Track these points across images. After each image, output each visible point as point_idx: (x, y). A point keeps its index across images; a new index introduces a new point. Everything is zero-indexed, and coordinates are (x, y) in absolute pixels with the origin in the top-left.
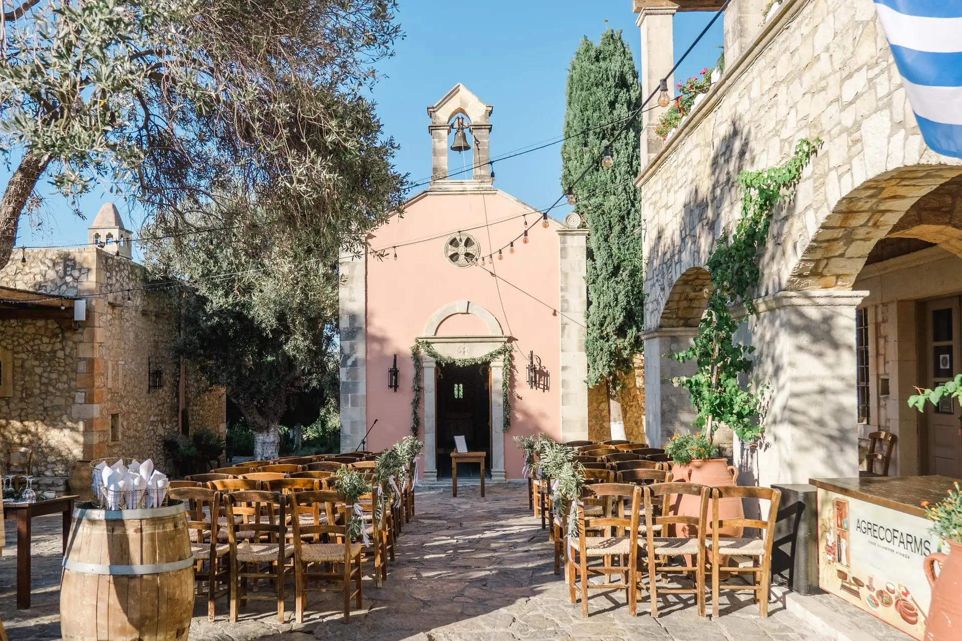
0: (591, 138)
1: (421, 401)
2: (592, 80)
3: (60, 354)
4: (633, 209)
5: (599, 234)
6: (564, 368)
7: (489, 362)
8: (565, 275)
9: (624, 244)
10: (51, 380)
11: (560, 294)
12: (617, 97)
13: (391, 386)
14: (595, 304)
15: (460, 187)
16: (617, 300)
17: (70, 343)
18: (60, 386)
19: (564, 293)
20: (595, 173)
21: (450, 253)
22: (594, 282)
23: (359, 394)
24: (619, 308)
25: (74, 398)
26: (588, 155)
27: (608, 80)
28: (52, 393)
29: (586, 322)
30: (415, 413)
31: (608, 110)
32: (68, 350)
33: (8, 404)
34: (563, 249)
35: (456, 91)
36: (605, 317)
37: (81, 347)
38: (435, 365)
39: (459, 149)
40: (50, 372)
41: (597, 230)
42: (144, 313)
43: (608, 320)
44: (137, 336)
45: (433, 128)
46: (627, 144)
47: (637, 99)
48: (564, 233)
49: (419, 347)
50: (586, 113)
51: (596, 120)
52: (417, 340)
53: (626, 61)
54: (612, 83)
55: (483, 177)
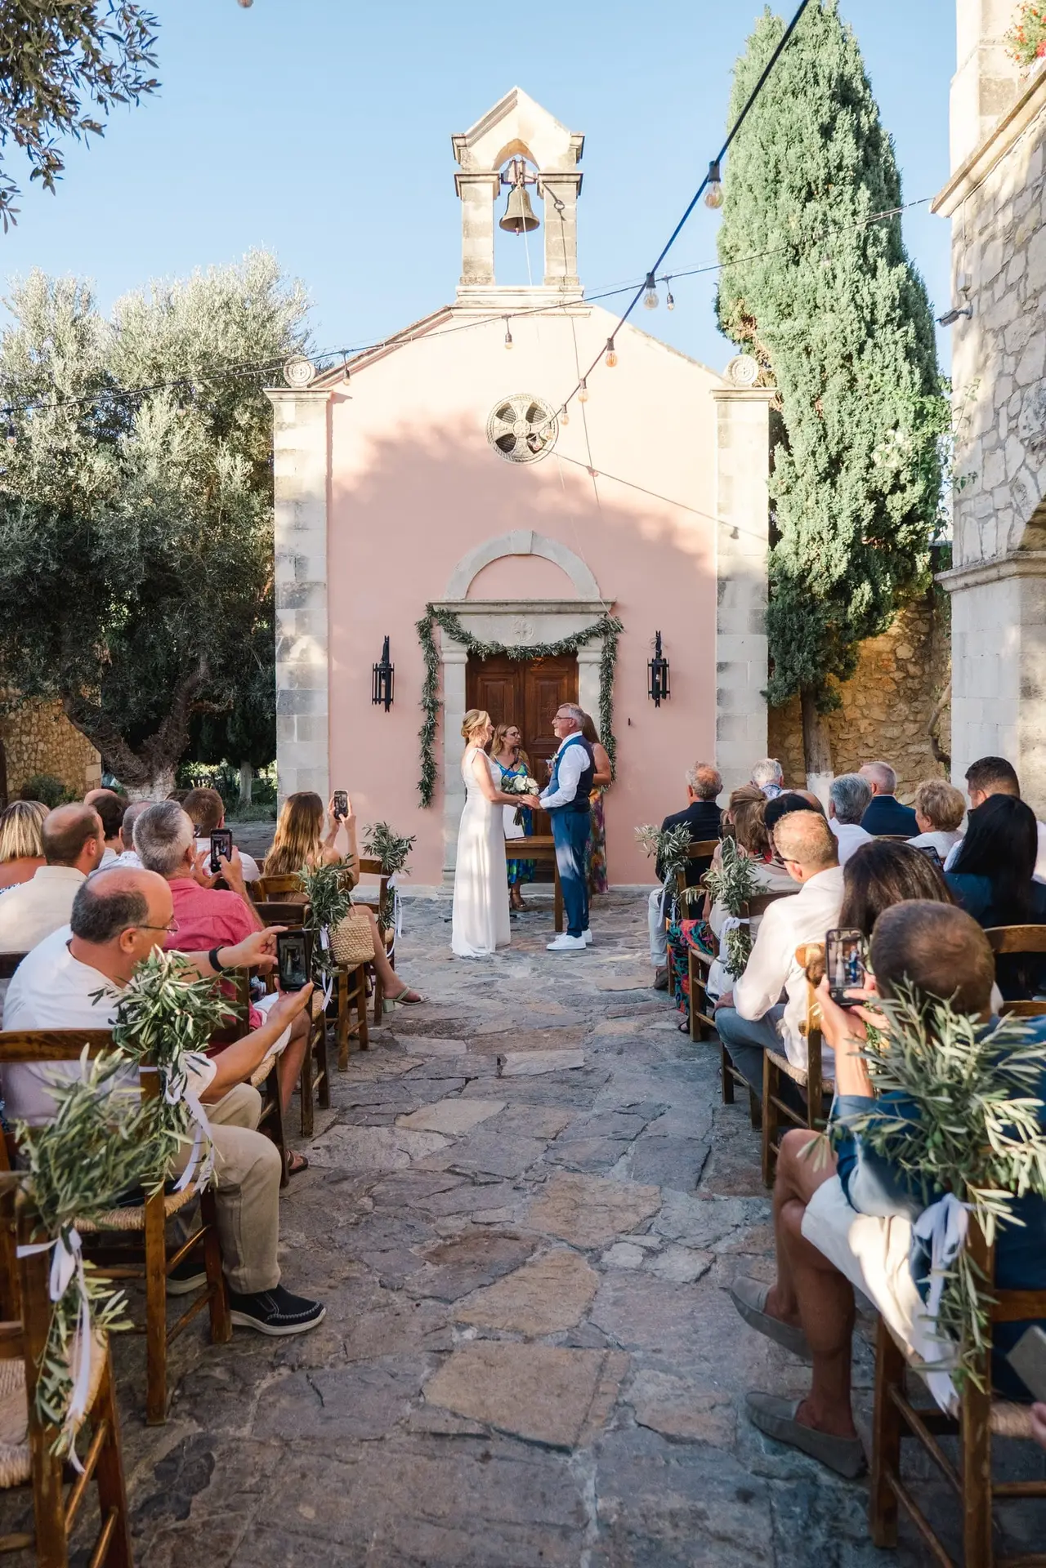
0: (784, 195)
1: (437, 730)
4: (870, 342)
5: (799, 393)
6: (721, 667)
7: (575, 653)
8: (727, 480)
9: (851, 414)
12: (834, 119)
13: (376, 700)
14: (789, 534)
15: (519, 301)
16: (835, 527)
19: (723, 516)
20: (793, 268)
21: (498, 435)
22: (788, 491)
23: (314, 714)
24: (838, 544)
26: (777, 232)
27: (817, 82)
30: (426, 754)
31: (818, 140)
34: (723, 429)
35: (508, 105)
38: (465, 659)
39: (514, 224)
41: (796, 384)
45: (462, 180)
46: (855, 213)
47: (870, 129)
48: (725, 397)
49: (435, 622)
50: (773, 150)
51: (793, 163)
52: (430, 607)
53: (849, 56)
54: (824, 89)
55: (564, 279)
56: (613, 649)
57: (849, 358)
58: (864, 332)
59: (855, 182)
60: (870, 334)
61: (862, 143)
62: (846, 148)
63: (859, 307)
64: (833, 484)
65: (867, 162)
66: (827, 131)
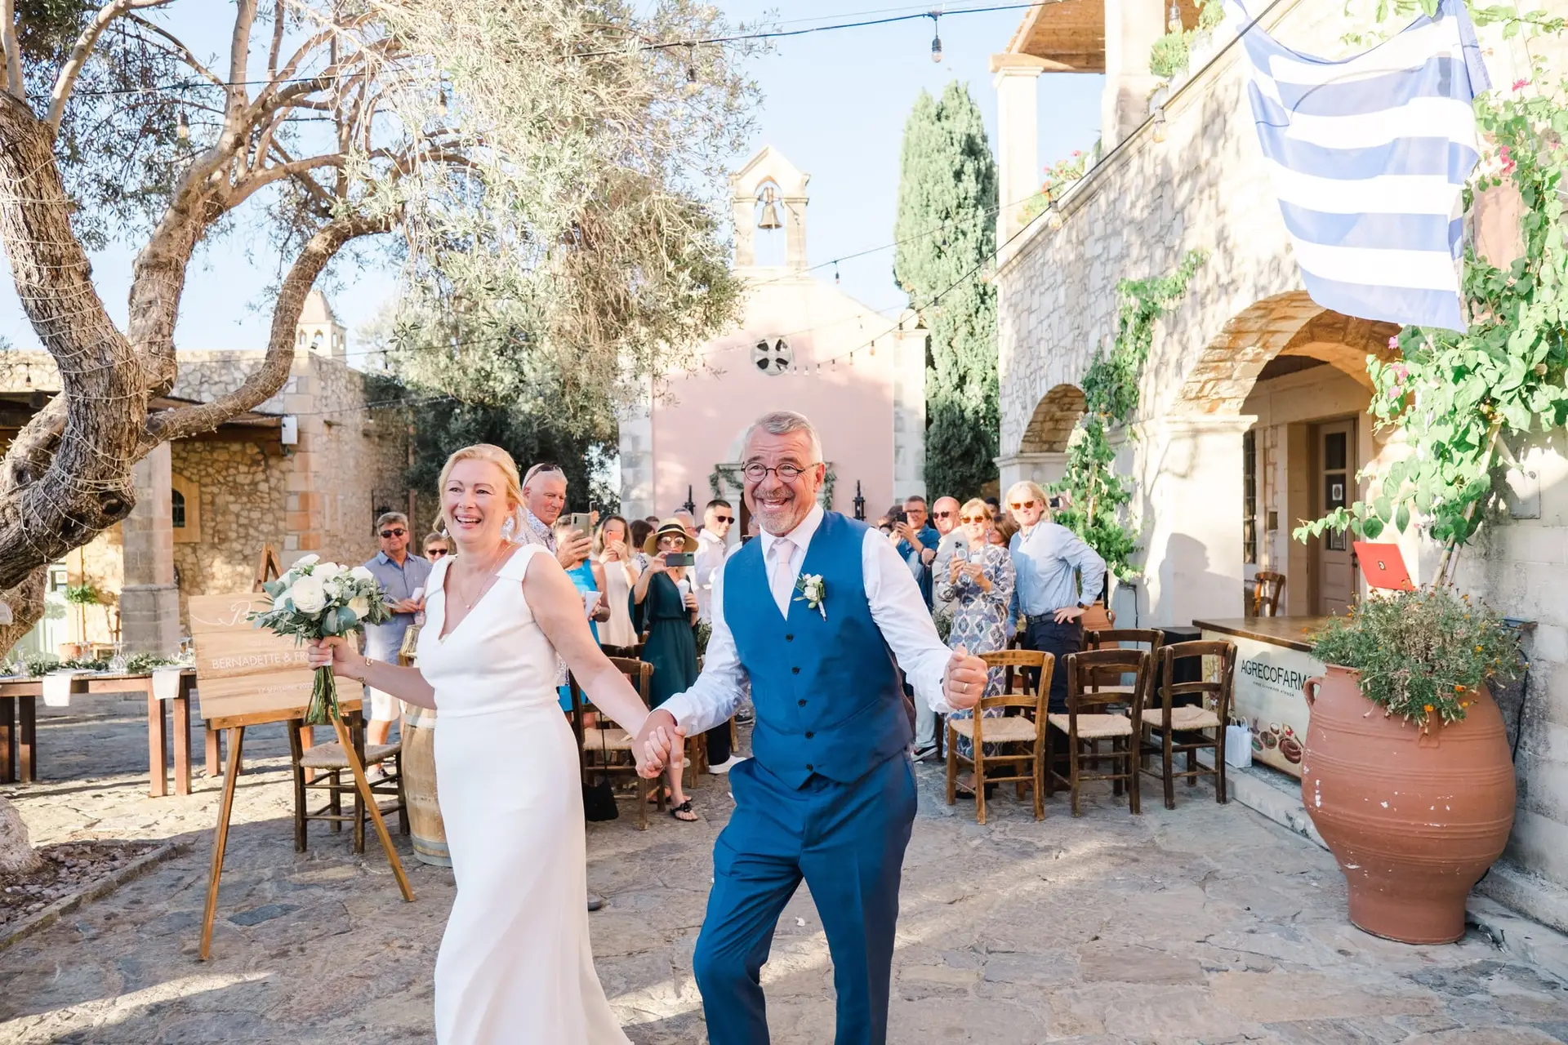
0: (933, 215)
2: (933, 144)
3: (263, 487)
5: (941, 336)
8: (900, 386)
9: (971, 350)
10: (251, 520)
11: (893, 409)
12: (962, 166)
14: (936, 422)
15: (771, 275)
17: (276, 473)
18: (264, 528)
19: (897, 409)
20: (937, 259)
21: (758, 359)
22: (935, 396)
25: (283, 543)
26: (928, 237)
27: (952, 145)
28: (253, 538)
29: (926, 444)
31: (952, 182)
32: (273, 482)
33: (194, 551)
34: (897, 355)
35: (765, 153)
36: (948, 440)
37: (290, 477)
39: (768, 227)
40: (250, 510)
41: (939, 332)
42: (366, 434)
43: (953, 442)
44: (357, 463)
45: (735, 199)
46: (975, 225)
47: (987, 169)
48: (898, 335)
49: (720, 475)
50: (926, 186)
51: (937, 197)
52: (717, 467)
53: (974, 122)
54: (957, 148)
55: (799, 263)
56: (830, 491)
57: (970, 316)
58: (979, 301)
59: (975, 206)
60: (983, 302)
61: (980, 179)
62: (971, 186)
63: (976, 286)
64: (962, 391)
65: (984, 191)
66: (958, 175)
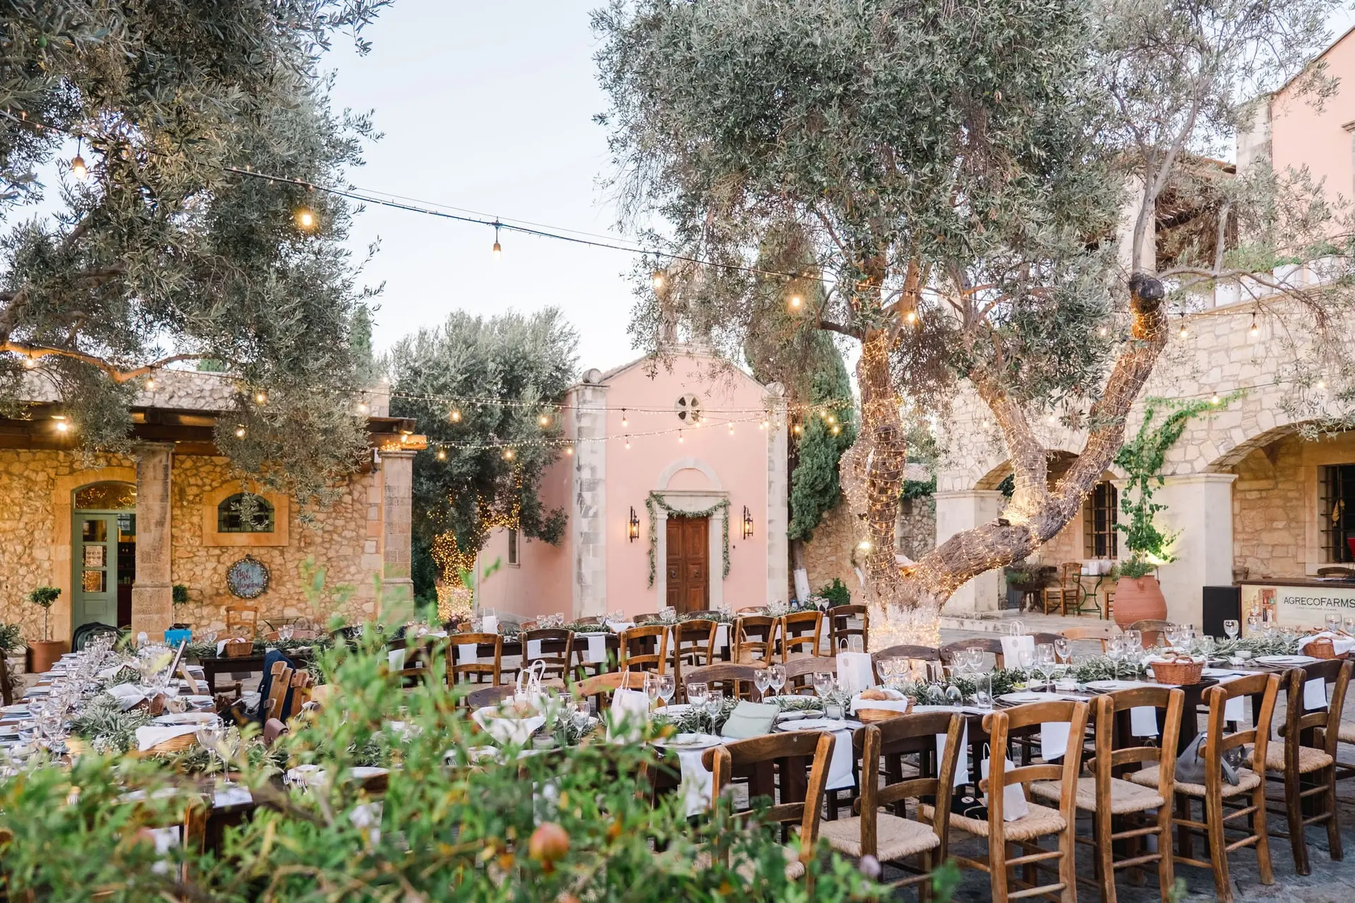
1: (655, 551)
3: (347, 499)
7: (709, 516)
10: (336, 527)
11: (768, 455)
17: (359, 487)
18: (347, 533)
21: (679, 411)
25: (363, 548)
28: (337, 542)
30: (651, 562)
32: (356, 495)
37: (371, 491)
38: (666, 518)
40: (336, 518)
49: (653, 499)
52: (651, 493)
56: (727, 515)
